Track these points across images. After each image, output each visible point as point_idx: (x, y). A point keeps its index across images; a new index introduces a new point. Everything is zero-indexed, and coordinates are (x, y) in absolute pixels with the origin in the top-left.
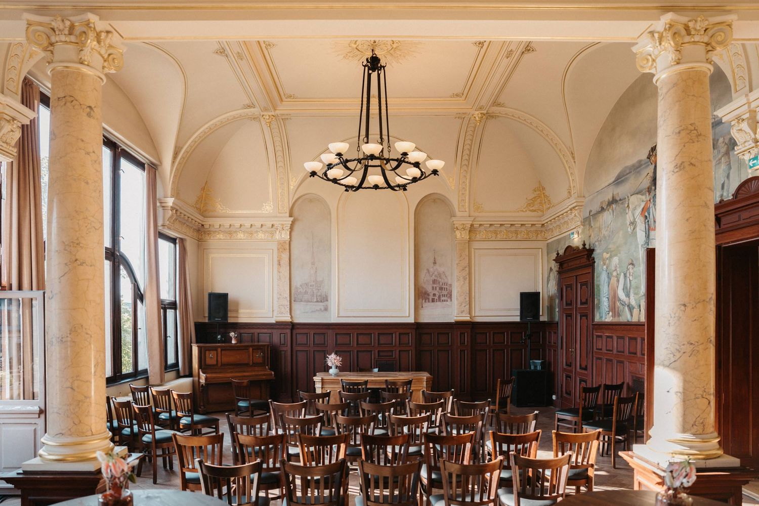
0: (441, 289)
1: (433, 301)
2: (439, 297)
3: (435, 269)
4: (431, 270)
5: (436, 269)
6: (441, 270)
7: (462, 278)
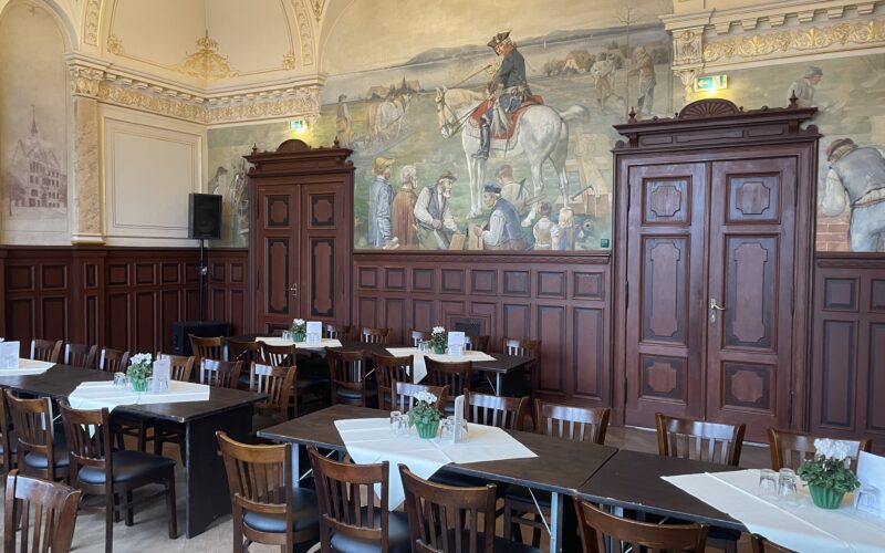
0: (47, 181)
1: (32, 204)
2: (44, 196)
3: (34, 141)
4: (28, 143)
5: (38, 143)
6: (47, 145)
7: (87, 166)
